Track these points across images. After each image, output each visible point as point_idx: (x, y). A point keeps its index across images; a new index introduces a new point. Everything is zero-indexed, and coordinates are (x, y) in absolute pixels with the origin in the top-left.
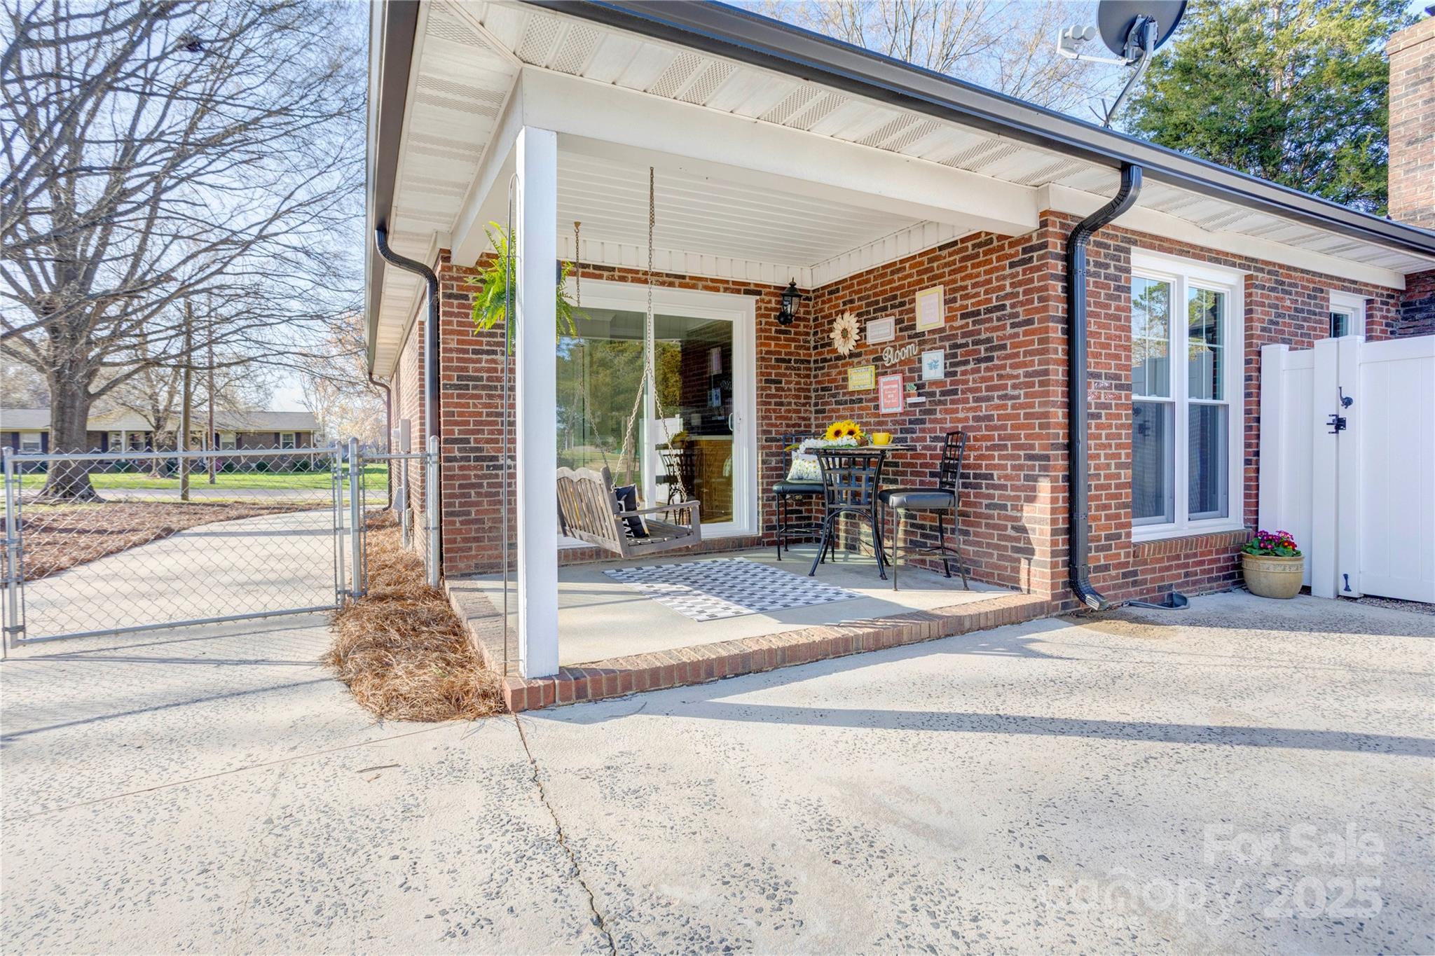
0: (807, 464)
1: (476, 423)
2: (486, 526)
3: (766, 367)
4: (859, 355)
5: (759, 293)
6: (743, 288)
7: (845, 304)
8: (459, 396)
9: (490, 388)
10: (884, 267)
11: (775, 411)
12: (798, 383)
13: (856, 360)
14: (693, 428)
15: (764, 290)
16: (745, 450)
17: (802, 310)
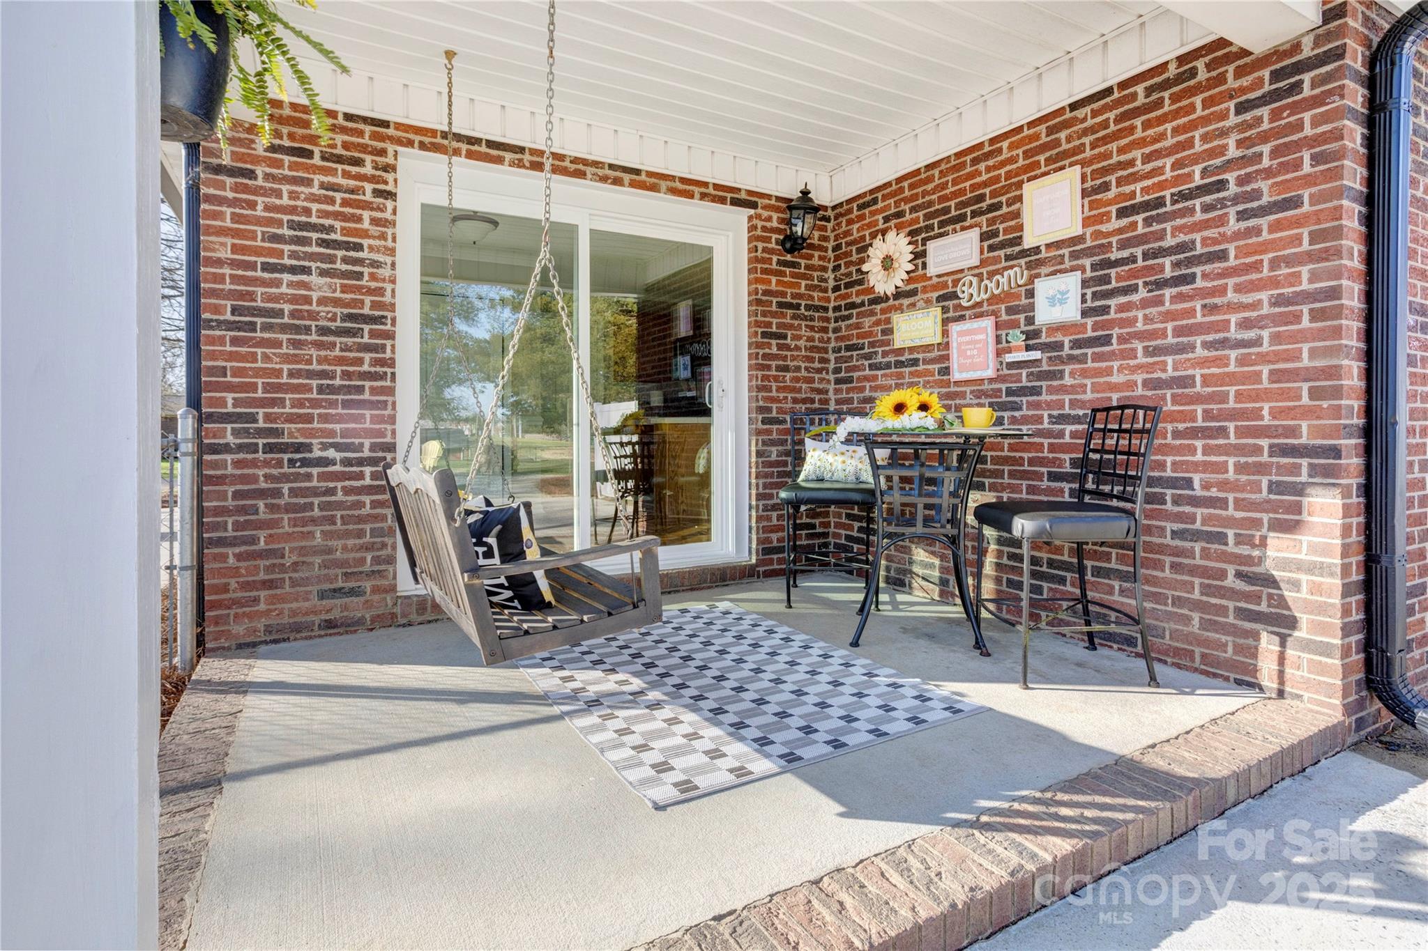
0: (830, 458)
1: (268, 388)
2: (288, 562)
3: (764, 314)
4: (913, 293)
5: (753, 205)
6: (729, 195)
7: (886, 220)
8: (235, 342)
9: (297, 329)
10: (959, 155)
11: (776, 379)
12: (810, 339)
13: (906, 302)
14: (651, 408)
15: (761, 202)
16: (731, 437)
17: (816, 234)
